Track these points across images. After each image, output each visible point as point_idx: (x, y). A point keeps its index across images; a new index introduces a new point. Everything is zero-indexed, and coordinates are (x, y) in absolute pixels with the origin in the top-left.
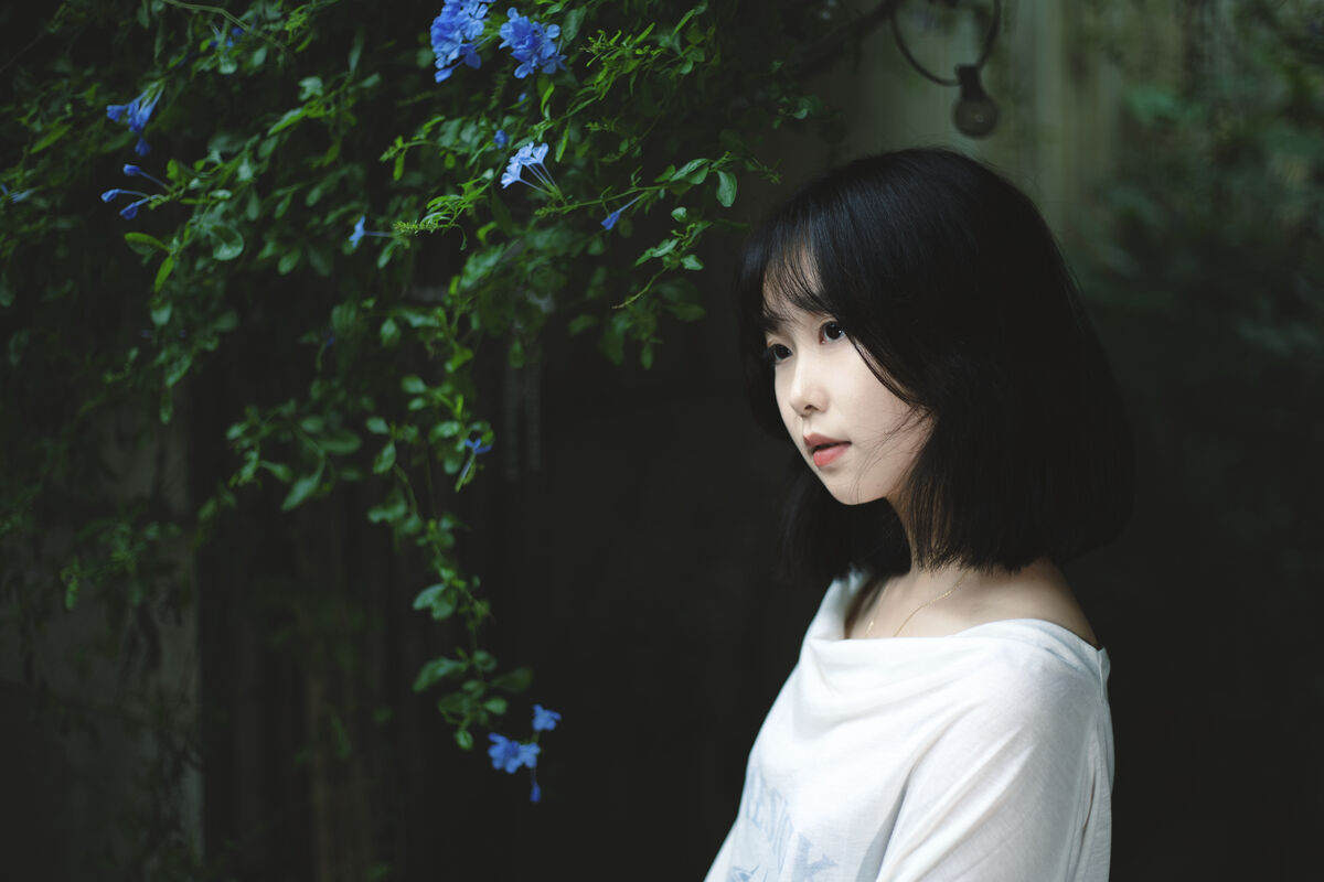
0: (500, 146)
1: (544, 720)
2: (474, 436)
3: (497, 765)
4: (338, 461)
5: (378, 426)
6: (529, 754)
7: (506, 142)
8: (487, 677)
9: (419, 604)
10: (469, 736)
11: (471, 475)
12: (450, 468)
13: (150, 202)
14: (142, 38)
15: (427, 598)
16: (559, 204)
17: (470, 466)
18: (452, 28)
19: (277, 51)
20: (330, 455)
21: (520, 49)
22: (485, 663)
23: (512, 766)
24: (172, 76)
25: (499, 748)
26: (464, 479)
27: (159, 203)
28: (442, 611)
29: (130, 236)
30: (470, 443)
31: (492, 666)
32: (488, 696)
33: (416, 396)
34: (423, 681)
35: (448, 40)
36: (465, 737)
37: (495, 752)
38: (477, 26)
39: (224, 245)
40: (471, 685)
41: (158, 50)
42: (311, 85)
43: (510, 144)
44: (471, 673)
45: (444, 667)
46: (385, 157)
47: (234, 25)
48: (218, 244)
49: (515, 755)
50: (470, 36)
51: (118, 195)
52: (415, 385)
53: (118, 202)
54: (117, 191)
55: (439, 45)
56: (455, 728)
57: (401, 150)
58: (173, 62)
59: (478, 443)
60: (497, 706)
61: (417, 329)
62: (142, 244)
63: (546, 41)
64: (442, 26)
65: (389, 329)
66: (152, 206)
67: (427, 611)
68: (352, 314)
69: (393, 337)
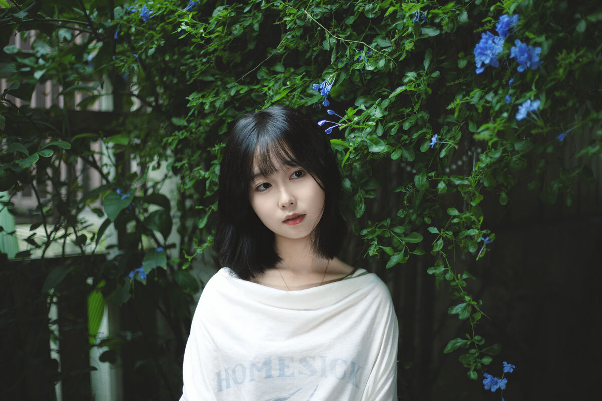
0: (508, 102)
1: (508, 368)
2: (485, 236)
3: (486, 388)
4: (412, 246)
5: (434, 230)
6: (502, 384)
7: (511, 100)
8: (480, 348)
9: (454, 312)
10: (475, 373)
11: (483, 253)
12: (472, 250)
13: (339, 126)
14: (326, 54)
15: (457, 309)
16: (542, 128)
17: (483, 248)
18: (486, 48)
19: (390, 60)
20: (408, 244)
21: (522, 58)
22: (480, 341)
23: (493, 390)
24: (339, 72)
25: (488, 381)
26: (480, 255)
27: (343, 127)
28: (464, 315)
29: (332, 141)
30: (483, 239)
31: (483, 342)
32: (481, 356)
33: (454, 217)
34: (449, 347)
35: (484, 54)
36: (474, 374)
37: (485, 382)
38: (499, 48)
39: (374, 146)
40: (473, 351)
41: (332, 60)
42: (411, 75)
43: (513, 102)
44: (472, 346)
45: (459, 342)
46: (450, 107)
47: (369, 49)
48: (371, 145)
49: (496, 384)
50: (495, 52)
51: (325, 123)
52: (454, 212)
53: (326, 126)
54: (325, 121)
55: (479, 57)
56: (469, 370)
57: (457, 105)
58: (340, 65)
59: (487, 238)
60: (487, 361)
61: (458, 186)
62: (338, 145)
63: (534, 55)
64: (480, 48)
65: (442, 186)
66: (340, 128)
67: (457, 315)
68: (425, 179)
69: (444, 189)
